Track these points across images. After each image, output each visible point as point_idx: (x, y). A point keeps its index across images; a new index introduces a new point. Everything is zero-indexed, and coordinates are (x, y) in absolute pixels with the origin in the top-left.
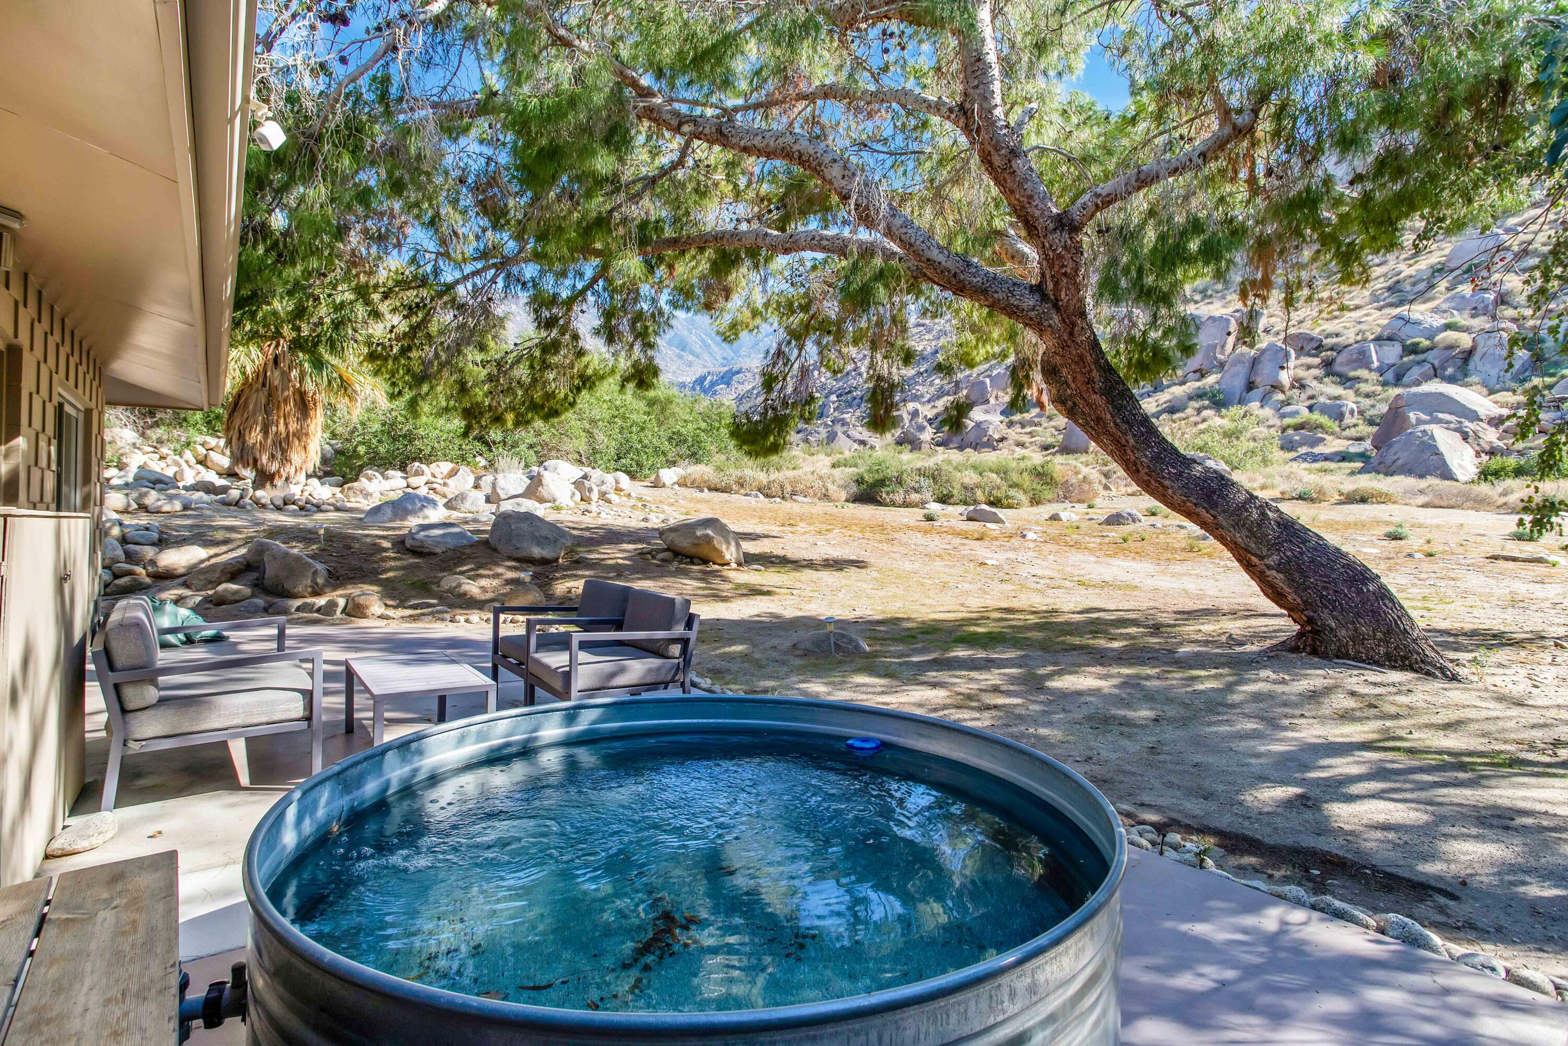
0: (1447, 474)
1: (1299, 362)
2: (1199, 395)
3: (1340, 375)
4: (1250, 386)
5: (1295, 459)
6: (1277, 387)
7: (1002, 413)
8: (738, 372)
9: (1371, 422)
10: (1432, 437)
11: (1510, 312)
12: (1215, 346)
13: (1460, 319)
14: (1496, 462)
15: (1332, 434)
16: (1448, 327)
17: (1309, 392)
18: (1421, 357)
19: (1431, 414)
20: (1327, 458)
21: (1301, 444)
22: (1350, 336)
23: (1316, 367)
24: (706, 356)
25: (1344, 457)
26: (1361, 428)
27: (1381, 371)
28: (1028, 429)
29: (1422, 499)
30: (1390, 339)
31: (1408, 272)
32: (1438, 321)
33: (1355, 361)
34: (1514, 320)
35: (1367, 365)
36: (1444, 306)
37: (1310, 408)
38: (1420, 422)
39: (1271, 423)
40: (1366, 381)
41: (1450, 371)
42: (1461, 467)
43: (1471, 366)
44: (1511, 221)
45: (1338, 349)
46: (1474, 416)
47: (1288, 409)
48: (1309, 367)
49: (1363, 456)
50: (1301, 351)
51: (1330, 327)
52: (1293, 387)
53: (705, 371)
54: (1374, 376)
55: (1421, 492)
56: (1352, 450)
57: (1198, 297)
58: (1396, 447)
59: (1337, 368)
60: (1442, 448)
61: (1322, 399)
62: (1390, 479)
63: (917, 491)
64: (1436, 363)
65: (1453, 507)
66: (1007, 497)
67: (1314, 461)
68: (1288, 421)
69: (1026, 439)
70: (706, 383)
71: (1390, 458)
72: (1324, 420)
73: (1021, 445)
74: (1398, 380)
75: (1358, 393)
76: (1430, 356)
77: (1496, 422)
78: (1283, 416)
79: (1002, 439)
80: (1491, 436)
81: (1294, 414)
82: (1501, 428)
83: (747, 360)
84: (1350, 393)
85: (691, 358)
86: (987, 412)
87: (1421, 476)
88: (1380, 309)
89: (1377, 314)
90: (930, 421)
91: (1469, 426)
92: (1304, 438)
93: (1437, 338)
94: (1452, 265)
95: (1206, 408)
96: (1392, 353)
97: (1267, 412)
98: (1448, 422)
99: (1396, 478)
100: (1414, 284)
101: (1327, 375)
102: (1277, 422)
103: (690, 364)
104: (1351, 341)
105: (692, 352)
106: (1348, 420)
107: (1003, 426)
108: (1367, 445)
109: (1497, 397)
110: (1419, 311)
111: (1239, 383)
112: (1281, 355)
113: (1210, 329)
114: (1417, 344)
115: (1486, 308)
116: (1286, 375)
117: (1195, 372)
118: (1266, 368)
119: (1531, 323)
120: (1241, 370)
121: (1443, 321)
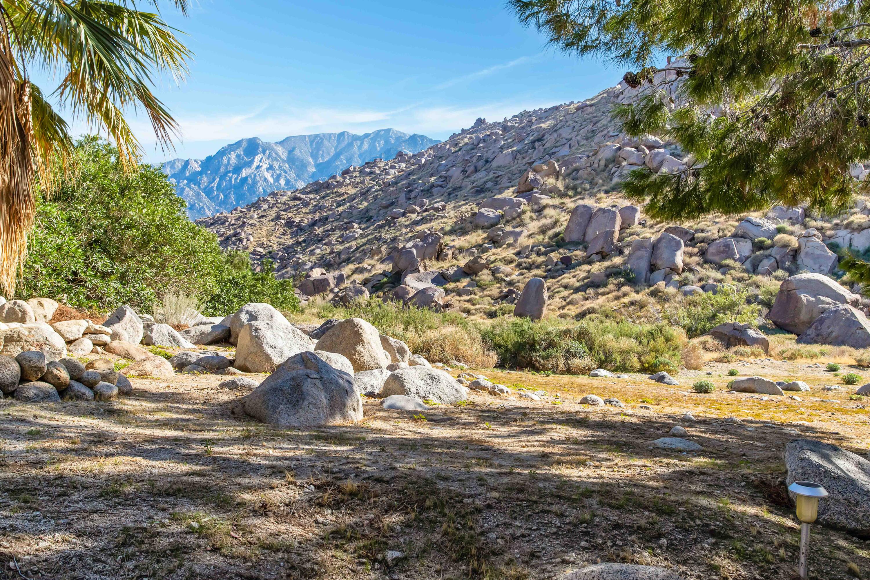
1: (686, 250)
3: (716, 263)
4: (653, 268)
6: (674, 270)
7: (433, 281)
11: (812, 223)
13: (785, 225)
16: (780, 230)
17: (698, 275)
18: (768, 252)
22: (713, 232)
23: (696, 255)
27: (742, 261)
28: (466, 297)
30: (743, 237)
32: (772, 226)
33: (722, 252)
34: (818, 229)
35: (731, 256)
36: (773, 215)
38: (809, 302)
39: (678, 299)
40: (734, 268)
41: (788, 264)
45: (708, 242)
47: (687, 288)
48: (693, 255)
51: (697, 224)
52: (683, 271)
54: (738, 265)
57: (571, 193)
59: (709, 257)
61: (710, 282)
64: (778, 257)
69: (469, 306)
73: (467, 311)
74: (755, 270)
75: (732, 278)
76: (773, 251)
78: (685, 294)
79: (447, 306)
81: (691, 293)
84: (727, 278)
86: (419, 280)
89: (727, 217)
93: (775, 239)
95: (623, 285)
96: (747, 247)
97: (672, 290)
101: (705, 262)
102: (682, 299)
104: (716, 236)
110: (756, 216)
112: (673, 243)
113: (601, 219)
114: (763, 242)
115: (797, 219)
116: (680, 259)
117: (597, 253)
118: (664, 253)
119: (829, 233)
120: (645, 254)
121: (775, 226)
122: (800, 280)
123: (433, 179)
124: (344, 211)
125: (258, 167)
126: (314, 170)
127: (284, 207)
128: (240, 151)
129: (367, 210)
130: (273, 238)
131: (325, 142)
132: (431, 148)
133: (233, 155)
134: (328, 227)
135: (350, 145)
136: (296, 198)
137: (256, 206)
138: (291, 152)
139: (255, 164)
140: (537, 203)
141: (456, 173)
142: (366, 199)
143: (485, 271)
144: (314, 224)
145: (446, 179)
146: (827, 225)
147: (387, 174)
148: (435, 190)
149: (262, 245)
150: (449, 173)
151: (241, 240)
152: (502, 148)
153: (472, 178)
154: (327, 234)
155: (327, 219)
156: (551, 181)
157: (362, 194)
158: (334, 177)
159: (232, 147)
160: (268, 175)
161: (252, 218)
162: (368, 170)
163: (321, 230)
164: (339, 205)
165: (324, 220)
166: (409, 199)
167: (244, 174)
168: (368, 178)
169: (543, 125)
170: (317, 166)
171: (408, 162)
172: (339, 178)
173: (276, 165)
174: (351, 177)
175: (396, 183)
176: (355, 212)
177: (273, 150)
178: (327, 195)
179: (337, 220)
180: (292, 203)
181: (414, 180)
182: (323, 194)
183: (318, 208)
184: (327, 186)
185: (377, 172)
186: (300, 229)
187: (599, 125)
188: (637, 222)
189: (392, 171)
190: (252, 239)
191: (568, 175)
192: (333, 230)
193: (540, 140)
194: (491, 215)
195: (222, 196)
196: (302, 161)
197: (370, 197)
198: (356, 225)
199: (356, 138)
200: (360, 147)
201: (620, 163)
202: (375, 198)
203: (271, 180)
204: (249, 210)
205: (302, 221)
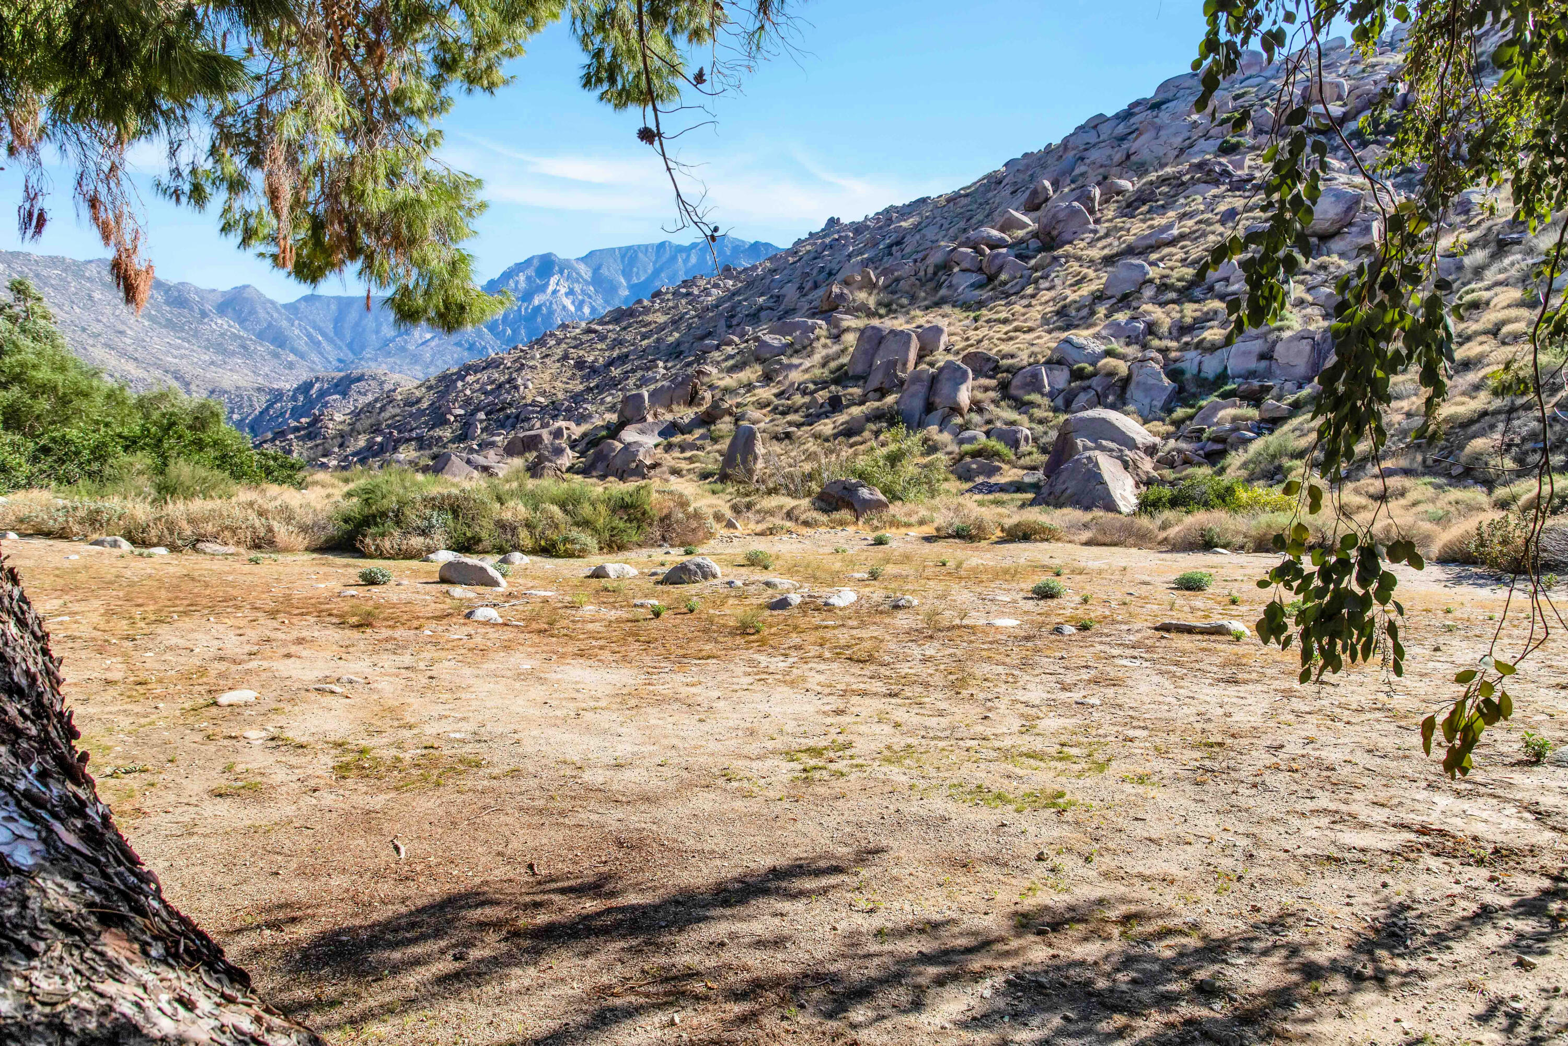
0: (1110, 506)
1: (977, 383)
2: (877, 416)
3: (1015, 399)
4: (929, 407)
5: (970, 490)
6: (956, 410)
7: (661, 434)
8: (360, 379)
9: (1044, 450)
10: (1097, 464)
11: (1156, 343)
12: (895, 363)
13: (1117, 345)
14: (1154, 492)
15: (1009, 462)
16: (1109, 353)
17: (987, 416)
18: (1086, 383)
19: (1095, 441)
20: (1002, 489)
21: (979, 473)
22: (1023, 358)
23: (993, 389)
24: (314, 357)
25: (1018, 487)
26: (1035, 456)
27: (1052, 396)
28: (688, 454)
29: (1086, 535)
30: (1058, 363)
31: (1072, 297)
32: (1099, 347)
33: (1029, 384)
34: (1160, 350)
35: (1039, 389)
36: (1104, 333)
37: (988, 434)
38: (1086, 448)
39: (949, 449)
40: (1039, 406)
41: (1111, 399)
42: (1124, 498)
43: (1128, 395)
44: (1154, 256)
45: (1013, 371)
46: (1131, 444)
47: (967, 434)
48: (986, 389)
49: (1035, 487)
50: (978, 374)
51: (1006, 348)
52: (970, 410)
53: (312, 375)
54: (1045, 401)
55: (1086, 526)
56: (1027, 480)
57: (882, 311)
58: (1064, 476)
59: (1013, 391)
60: (1107, 477)
61: (999, 424)
62: (1058, 512)
63: (424, 533)
64: (1099, 389)
65: (1115, 545)
66: (566, 540)
67: (990, 492)
68: (967, 447)
69: (684, 465)
70: (313, 392)
71: (1059, 488)
72: (1000, 446)
73: (676, 472)
74: (1067, 407)
75: (1031, 419)
76: (1094, 382)
77: (1151, 450)
78: (961, 442)
79: (654, 466)
80: (1147, 465)
81: (972, 439)
82: (1156, 458)
83: (373, 365)
84: (1024, 419)
85: (292, 357)
86: (642, 432)
87: (1088, 508)
88: (1050, 332)
89: (1047, 337)
90: (573, 445)
91: (1129, 454)
92: (981, 466)
93: (1100, 364)
94: (1109, 293)
95: (883, 431)
96: (1061, 377)
97: (946, 437)
98: (1111, 450)
99: (1066, 510)
100: (1078, 310)
101: (1003, 399)
102: (954, 448)
103: (291, 366)
104: (1025, 363)
105: (294, 351)
106: (1024, 448)
107: (660, 450)
108: (1040, 474)
109: (1150, 425)
110: (1081, 336)
111: (917, 404)
113: (892, 344)
114: (1082, 369)
115: (1137, 337)
116: (964, 396)
117: (875, 391)
118: (944, 388)
119: (1173, 355)
120: (920, 390)
121: (1103, 348)
122: (1082, 420)
123: (761, 299)
124: (649, 346)
125: (555, 292)
126: (627, 293)
127: (574, 343)
128: (531, 272)
129: (678, 343)
130: (558, 384)
131: (641, 255)
132: (769, 259)
133: (522, 277)
134: (628, 367)
135: (673, 259)
136: (589, 331)
137: (541, 342)
138: (596, 270)
139: (550, 289)
140: (837, 326)
141: (790, 291)
142: (677, 329)
143: (727, 419)
144: (611, 363)
145: (778, 299)
146: (1174, 344)
147: (708, 295)
148: (763, 314)
149: (543, 394)
150: (783, 291)
151: (516, 388)
152: (850, 256)
153: (810, 297)
154: (626, 375)
155: (627, 356)
156: (862, 296)
157: (674, 322)
158: (640, 301)
159: (520, 267)
160: (568, 302)
161: (533, 358)
162: (683, 290)
163: (619, 371)
164: (644, 337)
165: (623, 358)
166: (729, 327)
167: (536, 301)
168: (684, 301)
169: (903, 224)
170: (631, 287)
171: (736, 278)
172: (646, 303)
173: (577, 288)
174: (662, 301)
175: (717, 306)
176: (663, 347)
177: (575, 269)
178: (630, 325)
179: (640, 358)
180: (585, 338)
181: (740, 302)
182: (624, 324)
183: (619, 342)
184: (631, 313)
185: (696, 292)
186: (594, 371)
187: (974, 221)
188: (942, 347)
189: (714, 291)
190: (530, 385)
191: (886, 287)
192: (633, 371)
193: (898, 243)
194: (776, 343)
195: (509, 331)
196: (611, 282)
197: (683, 327)
198: (661, 364)
199: (680, 249)
200: (686, 261)
201: (951, 269)
202: (689, 327)
203: (572, 308)
204: (531, 348)
205: (596, 360)
